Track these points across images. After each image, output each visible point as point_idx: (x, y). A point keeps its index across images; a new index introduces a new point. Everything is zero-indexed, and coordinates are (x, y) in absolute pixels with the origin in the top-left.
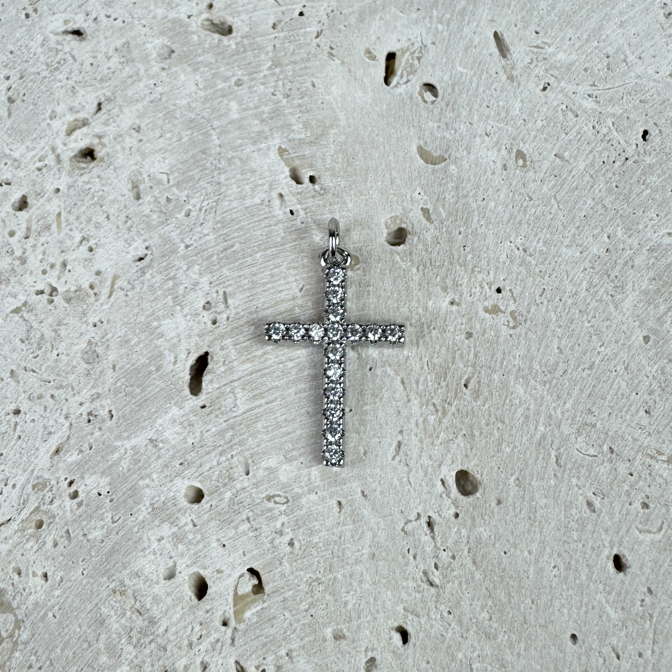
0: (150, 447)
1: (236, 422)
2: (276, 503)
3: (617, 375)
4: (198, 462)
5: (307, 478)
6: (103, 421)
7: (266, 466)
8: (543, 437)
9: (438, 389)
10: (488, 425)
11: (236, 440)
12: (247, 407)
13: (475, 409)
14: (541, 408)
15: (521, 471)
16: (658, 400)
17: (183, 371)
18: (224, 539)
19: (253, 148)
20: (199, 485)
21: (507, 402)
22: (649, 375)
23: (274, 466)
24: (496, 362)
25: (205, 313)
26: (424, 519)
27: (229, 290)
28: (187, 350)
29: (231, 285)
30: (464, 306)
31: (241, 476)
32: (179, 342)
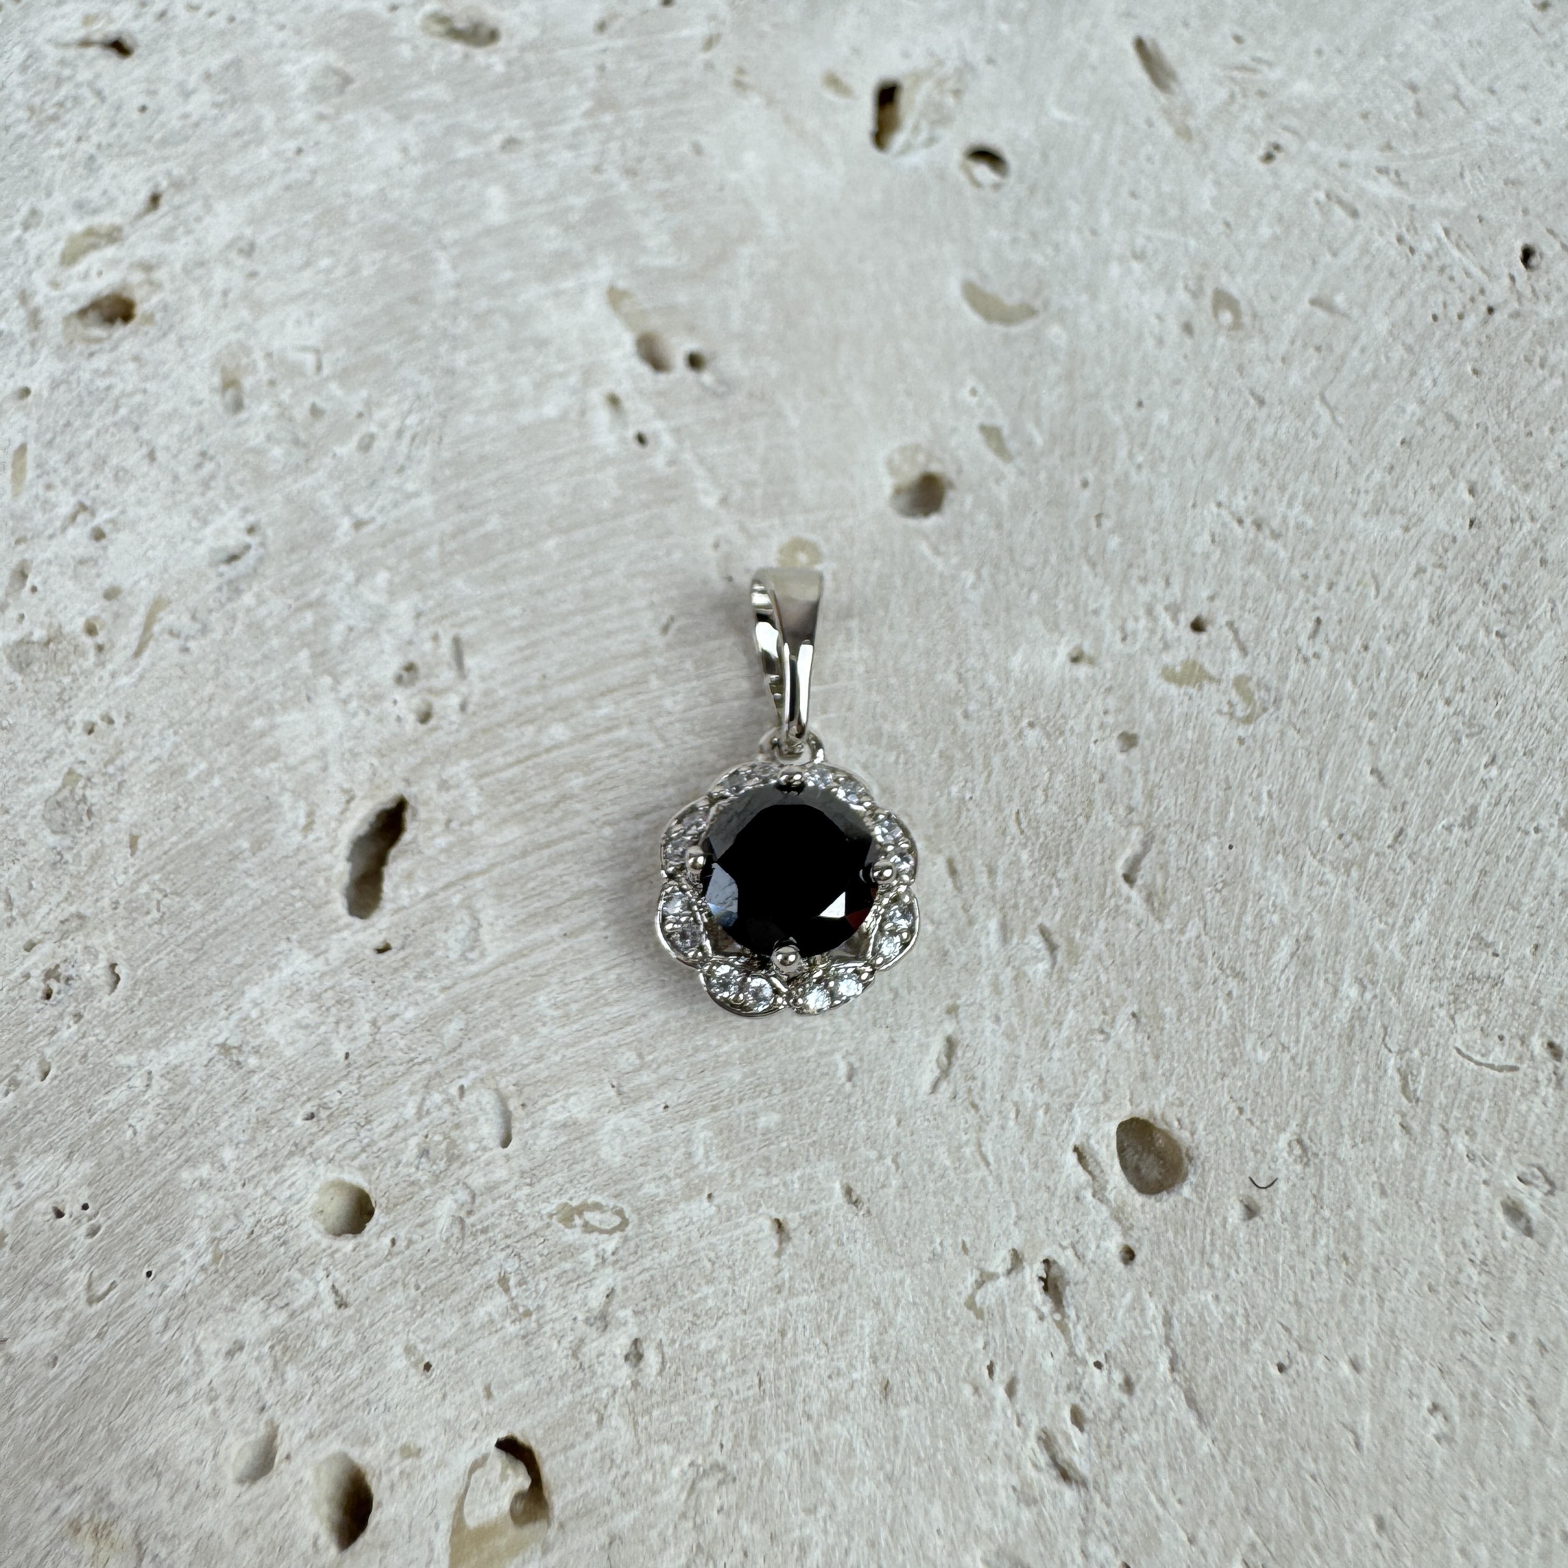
0: (220, 1067)
1: (478, 989)
2: (589, 1229)
3: (1541, 844)
4: (360, 1111)
5: (680, 1152)
6: (90, 993)
7: (561, 1117)
8: (1359, 1017)
9: (1050, 887)
10: (1197, 986)
11: (475, 1044)
12: (510, 947)
13: (1158, 942)
14: (1343, 937)
15: (1305, 1122)
17: (331, 850)
18: (427, 1348)
19: (542, 290)
20: (359, 1180)
21: (1248, 919)
23: (582, 1116)
24: (1206, 810)
25: (400, 694)
26: (1033, 1271)
27: (467, 632)
28: (345, 791)
29: (474, 619)
30: (1108, 665)
31: (485, 1149)
32: (325, 769)
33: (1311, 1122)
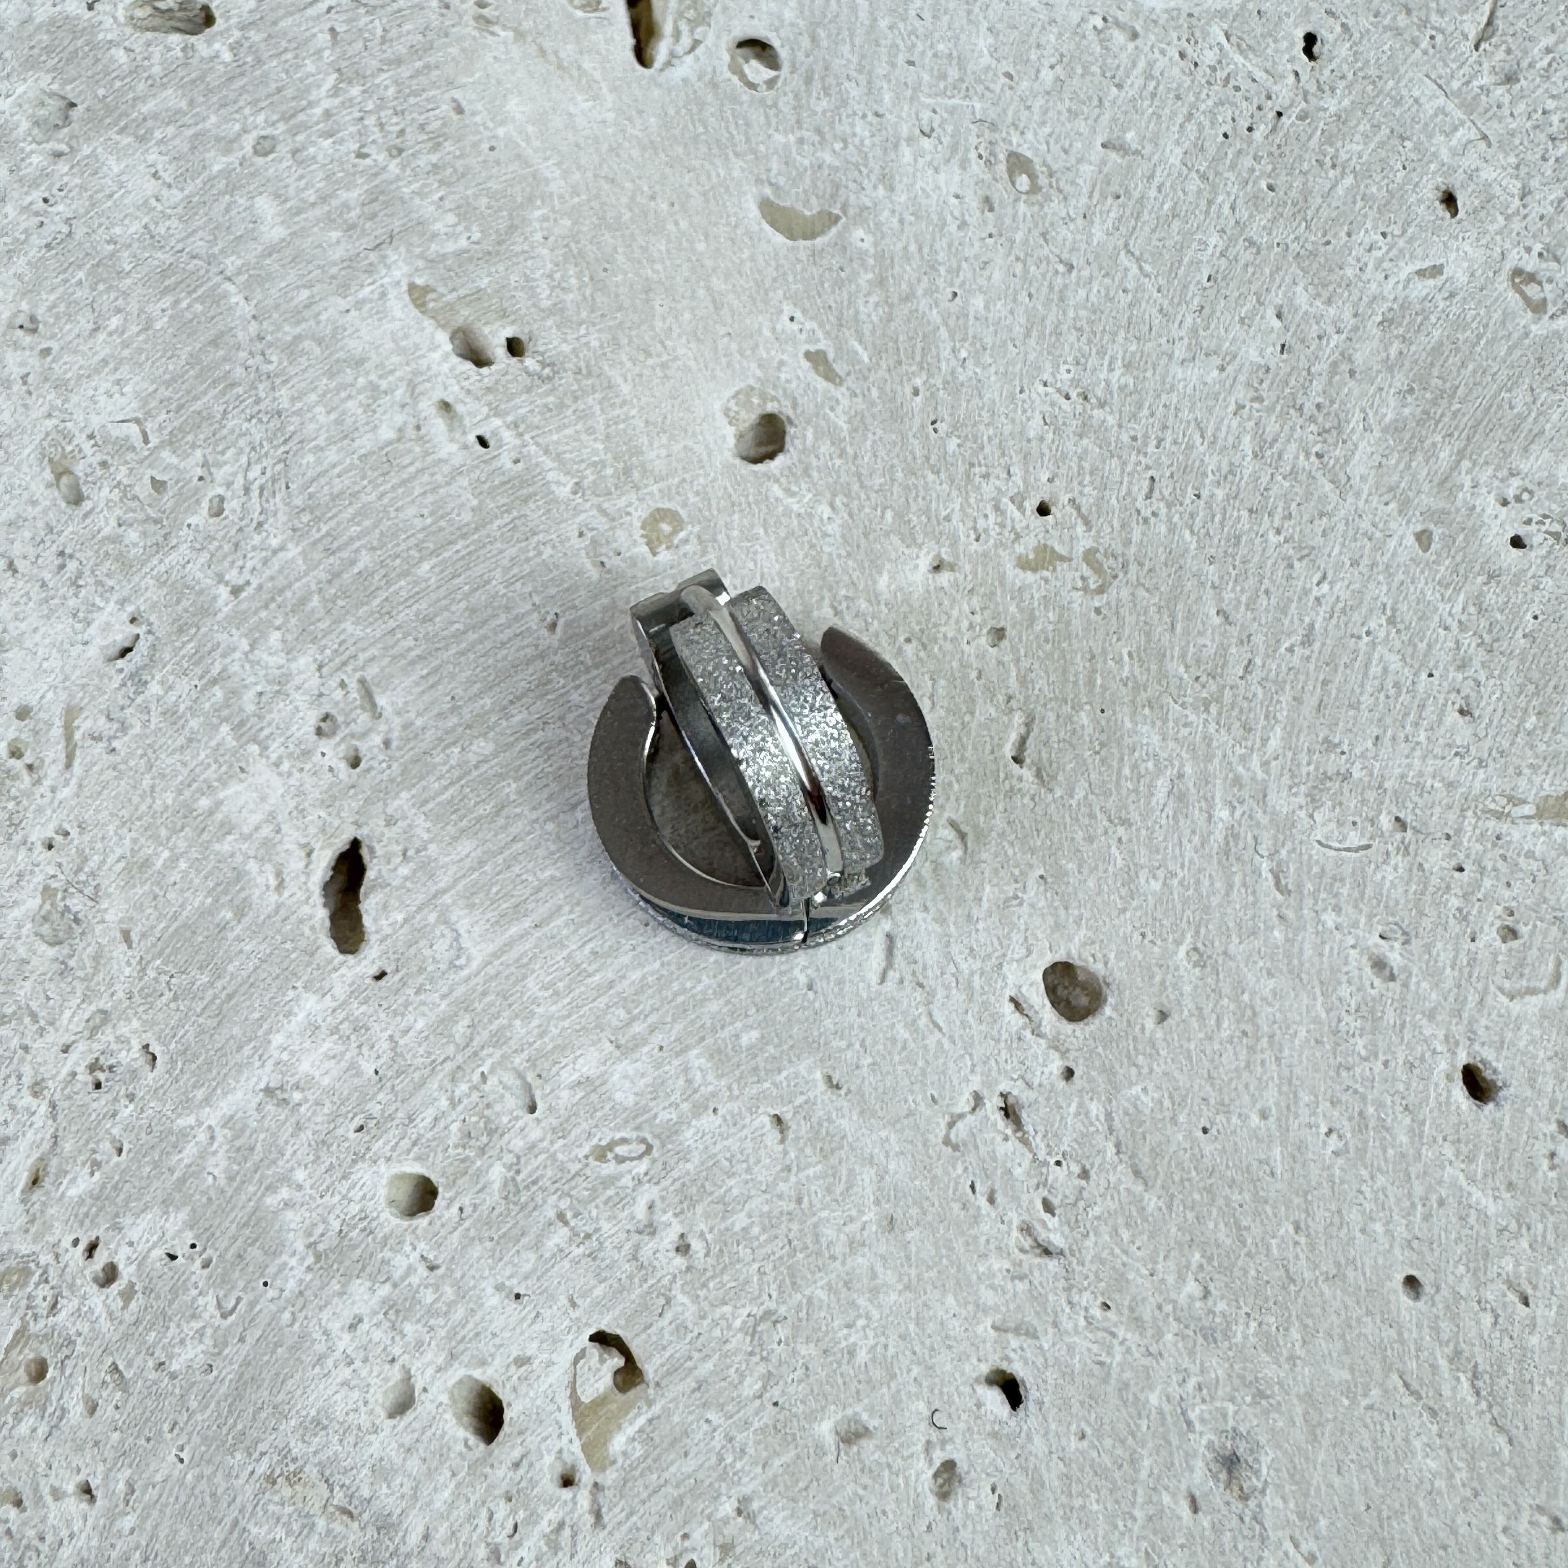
0: (270, 1108)
1: (474, 990)
2: (620, 1160)
3: (1373, 644)
4: (401, 1114)
5: (681, 1082)
6: (135, 1075)
7: (575, 1076)
8: (1232, 834)
10: (1090, 839)
11: (484, 1035)
12: (491, 948)
13: (1052, 810)
14: (1211, 768)
15: (1197, 932)
16: (1482, 678)
18: (515, 1281)
19: (343, 304)
20: (418, 1169)
21: (1127, 771)
22: (1449, 621)
23: (592, 1072)
24: (1075, 683)
25: (326, 745)
26: (993, 1103)
27: (371, 672)
28: (304, 846)
29: (372, 659)
30: (968, 568)
31: (517, 1118)
32: (278, 831)
33: (1203, 931)
